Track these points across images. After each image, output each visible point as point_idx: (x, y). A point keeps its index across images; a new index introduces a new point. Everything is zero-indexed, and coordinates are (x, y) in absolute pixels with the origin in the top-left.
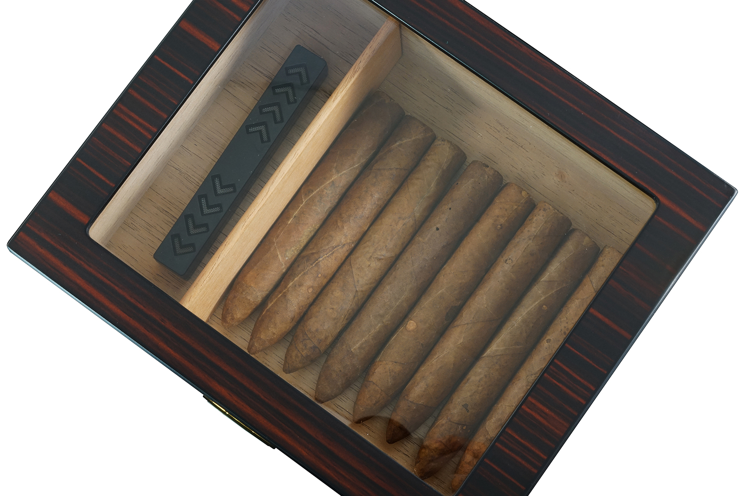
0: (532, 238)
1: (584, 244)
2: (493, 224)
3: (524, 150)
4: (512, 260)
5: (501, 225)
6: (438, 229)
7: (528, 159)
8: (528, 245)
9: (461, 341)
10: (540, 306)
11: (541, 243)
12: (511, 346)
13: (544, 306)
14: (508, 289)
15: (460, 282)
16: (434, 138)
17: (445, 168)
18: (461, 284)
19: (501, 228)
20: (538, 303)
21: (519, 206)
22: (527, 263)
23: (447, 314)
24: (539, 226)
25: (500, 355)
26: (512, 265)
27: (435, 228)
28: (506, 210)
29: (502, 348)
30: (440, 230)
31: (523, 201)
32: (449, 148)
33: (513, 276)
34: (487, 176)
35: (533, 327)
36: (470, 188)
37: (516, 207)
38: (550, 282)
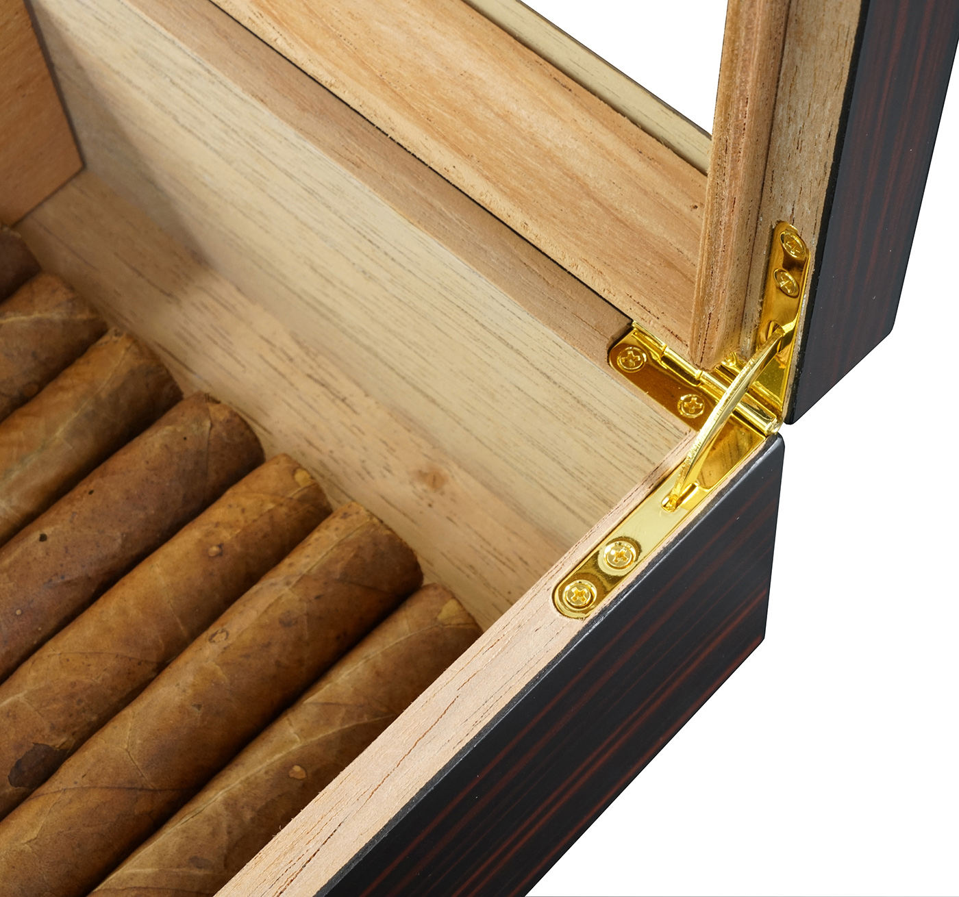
0: (294, 580)
1: (441, 617)
2: (200, 541)
3: (347, 409)
4: (228, 634)
5: (220, 546)
6: (43, 538)
7: (355, 430)
8: (280, 598)
9: (34, 834)
10: (286, 767)
11: (318, 598)
12: (178, 867)
13: (297, 769)
14: (199, 707)
15: (73, 678)
16: (99, 332)
17: (103, 395)
18: (73, 684)
19: (220, 554)
20: (280, 759)
21: (281, 505)
22: (268, 645)
23: (18, 764)
24: (320, 553)
25: (139, 888)
26: (225, 645)
27: (37, 536)
28: (243, 511)
29: (149, 871)
30: (50, 540)
31: (295, 494)
32: (127, 349)
33: (220, 673)
34: (208, 424)
35: (252, 819)
36: (157, 445)
37: (271, 506)
38: (328, 707)
